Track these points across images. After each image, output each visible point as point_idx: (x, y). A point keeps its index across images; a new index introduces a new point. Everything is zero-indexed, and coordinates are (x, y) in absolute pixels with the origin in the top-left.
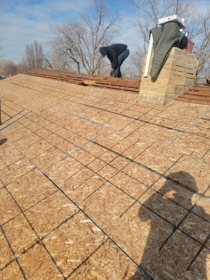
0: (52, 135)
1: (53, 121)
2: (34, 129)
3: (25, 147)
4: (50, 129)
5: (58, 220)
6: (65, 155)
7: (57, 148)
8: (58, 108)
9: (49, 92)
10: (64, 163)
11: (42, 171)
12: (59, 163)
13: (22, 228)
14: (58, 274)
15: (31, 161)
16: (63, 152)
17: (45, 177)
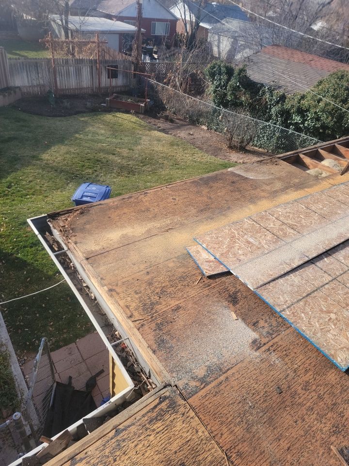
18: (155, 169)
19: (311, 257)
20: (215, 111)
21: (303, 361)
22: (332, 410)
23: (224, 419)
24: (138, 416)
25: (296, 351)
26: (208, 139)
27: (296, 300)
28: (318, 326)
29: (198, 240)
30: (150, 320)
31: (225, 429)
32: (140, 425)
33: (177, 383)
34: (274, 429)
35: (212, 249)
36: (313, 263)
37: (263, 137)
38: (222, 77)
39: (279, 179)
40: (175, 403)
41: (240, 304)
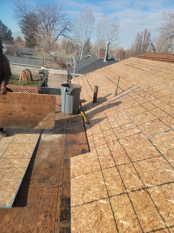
0: (156, 109)
1: (158, 97)
2: (141, 102)
3: (133, 115)
4: (155, 103)
5: (161, 179)
6: (169, 128)
7: (160, 120)
8: (163, 87)
9: (156, 72)
10: (168, 135)
11: (147, 137)
12: (162, 133)
13: (131, 174)
14: (161, 221)
15: (138, 126)
16: (166, 125)
17: (149, 142)
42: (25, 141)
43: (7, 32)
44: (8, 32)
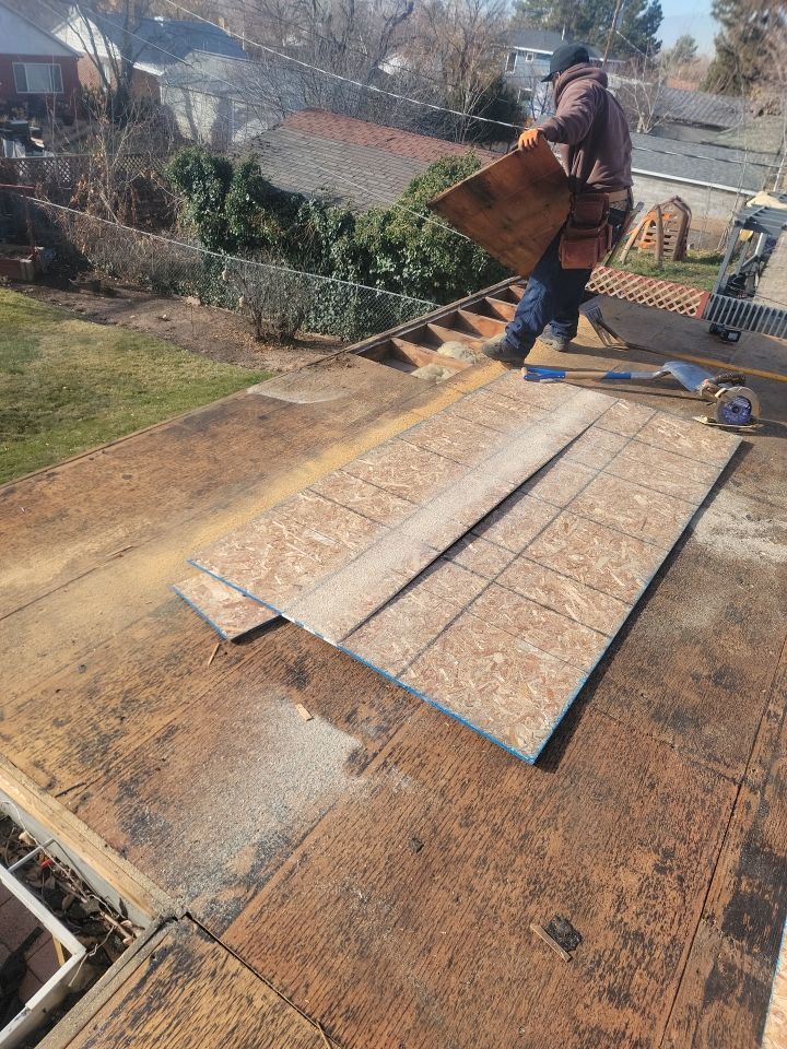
18: (89, 412)
19: (442, 548)
20: (209, 262)
21: (455, 766)
22: (521, 850)
23: (308, 950)
24: (101, 1021)
25: (437, 752)
26: (206, 326)
27: (424, 644)
28: (473, 685)
29: (198, 563)
30: (104, 779)
31: (311, 971)
32: (109, 1039)
33: (189, 908)
34: (417, 930)
35: (236, 576)
36: (447, 560)
37: (327, 308)
38: (208, 184)
39: (359, 396)
40: (189, 956)
41: (314, 682)
42: (621, 519)
43: (642, 13)
44: (644, 16)
